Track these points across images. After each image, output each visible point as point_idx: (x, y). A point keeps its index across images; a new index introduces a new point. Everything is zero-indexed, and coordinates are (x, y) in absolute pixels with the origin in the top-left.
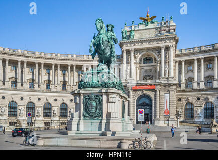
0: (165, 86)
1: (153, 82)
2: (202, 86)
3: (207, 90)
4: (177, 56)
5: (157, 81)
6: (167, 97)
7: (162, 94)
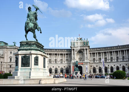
0: (86, 63)
1: (82, 62)
2: (98, 62)
3: (99, 63)
4: (89, 51)
5: (84, 62)
6: (87, 66)
7: (85, 65)
